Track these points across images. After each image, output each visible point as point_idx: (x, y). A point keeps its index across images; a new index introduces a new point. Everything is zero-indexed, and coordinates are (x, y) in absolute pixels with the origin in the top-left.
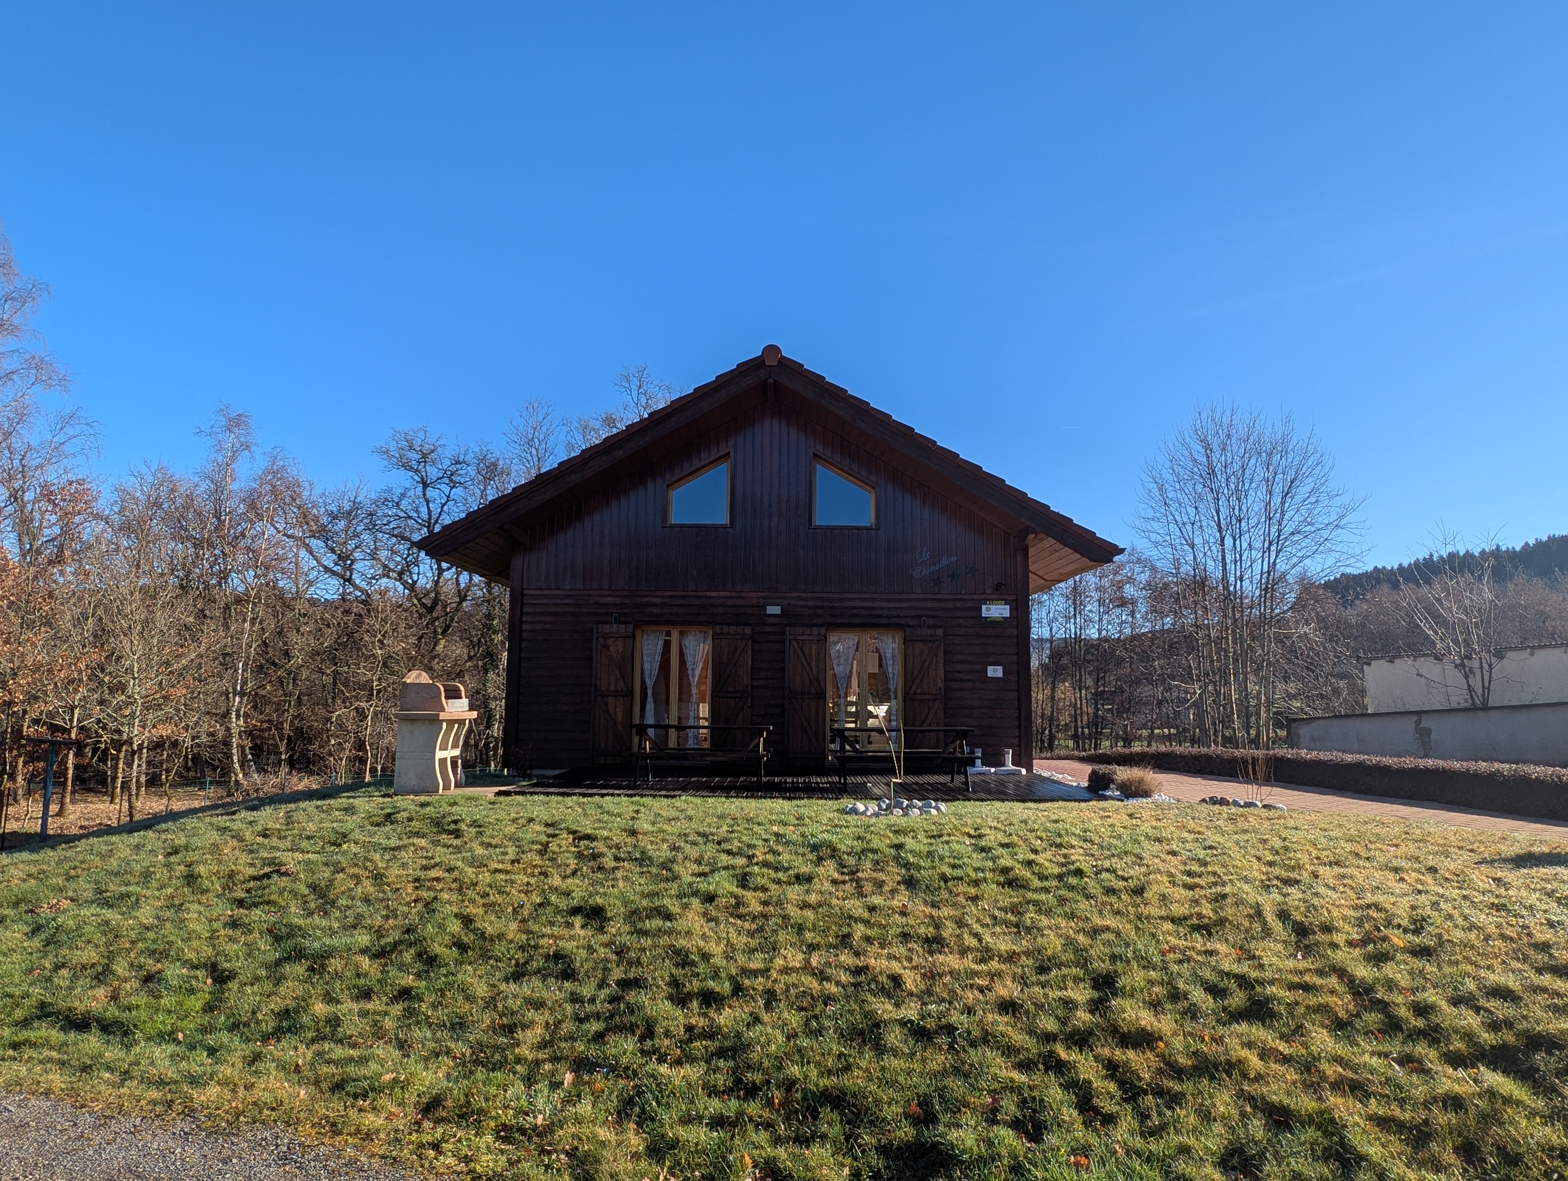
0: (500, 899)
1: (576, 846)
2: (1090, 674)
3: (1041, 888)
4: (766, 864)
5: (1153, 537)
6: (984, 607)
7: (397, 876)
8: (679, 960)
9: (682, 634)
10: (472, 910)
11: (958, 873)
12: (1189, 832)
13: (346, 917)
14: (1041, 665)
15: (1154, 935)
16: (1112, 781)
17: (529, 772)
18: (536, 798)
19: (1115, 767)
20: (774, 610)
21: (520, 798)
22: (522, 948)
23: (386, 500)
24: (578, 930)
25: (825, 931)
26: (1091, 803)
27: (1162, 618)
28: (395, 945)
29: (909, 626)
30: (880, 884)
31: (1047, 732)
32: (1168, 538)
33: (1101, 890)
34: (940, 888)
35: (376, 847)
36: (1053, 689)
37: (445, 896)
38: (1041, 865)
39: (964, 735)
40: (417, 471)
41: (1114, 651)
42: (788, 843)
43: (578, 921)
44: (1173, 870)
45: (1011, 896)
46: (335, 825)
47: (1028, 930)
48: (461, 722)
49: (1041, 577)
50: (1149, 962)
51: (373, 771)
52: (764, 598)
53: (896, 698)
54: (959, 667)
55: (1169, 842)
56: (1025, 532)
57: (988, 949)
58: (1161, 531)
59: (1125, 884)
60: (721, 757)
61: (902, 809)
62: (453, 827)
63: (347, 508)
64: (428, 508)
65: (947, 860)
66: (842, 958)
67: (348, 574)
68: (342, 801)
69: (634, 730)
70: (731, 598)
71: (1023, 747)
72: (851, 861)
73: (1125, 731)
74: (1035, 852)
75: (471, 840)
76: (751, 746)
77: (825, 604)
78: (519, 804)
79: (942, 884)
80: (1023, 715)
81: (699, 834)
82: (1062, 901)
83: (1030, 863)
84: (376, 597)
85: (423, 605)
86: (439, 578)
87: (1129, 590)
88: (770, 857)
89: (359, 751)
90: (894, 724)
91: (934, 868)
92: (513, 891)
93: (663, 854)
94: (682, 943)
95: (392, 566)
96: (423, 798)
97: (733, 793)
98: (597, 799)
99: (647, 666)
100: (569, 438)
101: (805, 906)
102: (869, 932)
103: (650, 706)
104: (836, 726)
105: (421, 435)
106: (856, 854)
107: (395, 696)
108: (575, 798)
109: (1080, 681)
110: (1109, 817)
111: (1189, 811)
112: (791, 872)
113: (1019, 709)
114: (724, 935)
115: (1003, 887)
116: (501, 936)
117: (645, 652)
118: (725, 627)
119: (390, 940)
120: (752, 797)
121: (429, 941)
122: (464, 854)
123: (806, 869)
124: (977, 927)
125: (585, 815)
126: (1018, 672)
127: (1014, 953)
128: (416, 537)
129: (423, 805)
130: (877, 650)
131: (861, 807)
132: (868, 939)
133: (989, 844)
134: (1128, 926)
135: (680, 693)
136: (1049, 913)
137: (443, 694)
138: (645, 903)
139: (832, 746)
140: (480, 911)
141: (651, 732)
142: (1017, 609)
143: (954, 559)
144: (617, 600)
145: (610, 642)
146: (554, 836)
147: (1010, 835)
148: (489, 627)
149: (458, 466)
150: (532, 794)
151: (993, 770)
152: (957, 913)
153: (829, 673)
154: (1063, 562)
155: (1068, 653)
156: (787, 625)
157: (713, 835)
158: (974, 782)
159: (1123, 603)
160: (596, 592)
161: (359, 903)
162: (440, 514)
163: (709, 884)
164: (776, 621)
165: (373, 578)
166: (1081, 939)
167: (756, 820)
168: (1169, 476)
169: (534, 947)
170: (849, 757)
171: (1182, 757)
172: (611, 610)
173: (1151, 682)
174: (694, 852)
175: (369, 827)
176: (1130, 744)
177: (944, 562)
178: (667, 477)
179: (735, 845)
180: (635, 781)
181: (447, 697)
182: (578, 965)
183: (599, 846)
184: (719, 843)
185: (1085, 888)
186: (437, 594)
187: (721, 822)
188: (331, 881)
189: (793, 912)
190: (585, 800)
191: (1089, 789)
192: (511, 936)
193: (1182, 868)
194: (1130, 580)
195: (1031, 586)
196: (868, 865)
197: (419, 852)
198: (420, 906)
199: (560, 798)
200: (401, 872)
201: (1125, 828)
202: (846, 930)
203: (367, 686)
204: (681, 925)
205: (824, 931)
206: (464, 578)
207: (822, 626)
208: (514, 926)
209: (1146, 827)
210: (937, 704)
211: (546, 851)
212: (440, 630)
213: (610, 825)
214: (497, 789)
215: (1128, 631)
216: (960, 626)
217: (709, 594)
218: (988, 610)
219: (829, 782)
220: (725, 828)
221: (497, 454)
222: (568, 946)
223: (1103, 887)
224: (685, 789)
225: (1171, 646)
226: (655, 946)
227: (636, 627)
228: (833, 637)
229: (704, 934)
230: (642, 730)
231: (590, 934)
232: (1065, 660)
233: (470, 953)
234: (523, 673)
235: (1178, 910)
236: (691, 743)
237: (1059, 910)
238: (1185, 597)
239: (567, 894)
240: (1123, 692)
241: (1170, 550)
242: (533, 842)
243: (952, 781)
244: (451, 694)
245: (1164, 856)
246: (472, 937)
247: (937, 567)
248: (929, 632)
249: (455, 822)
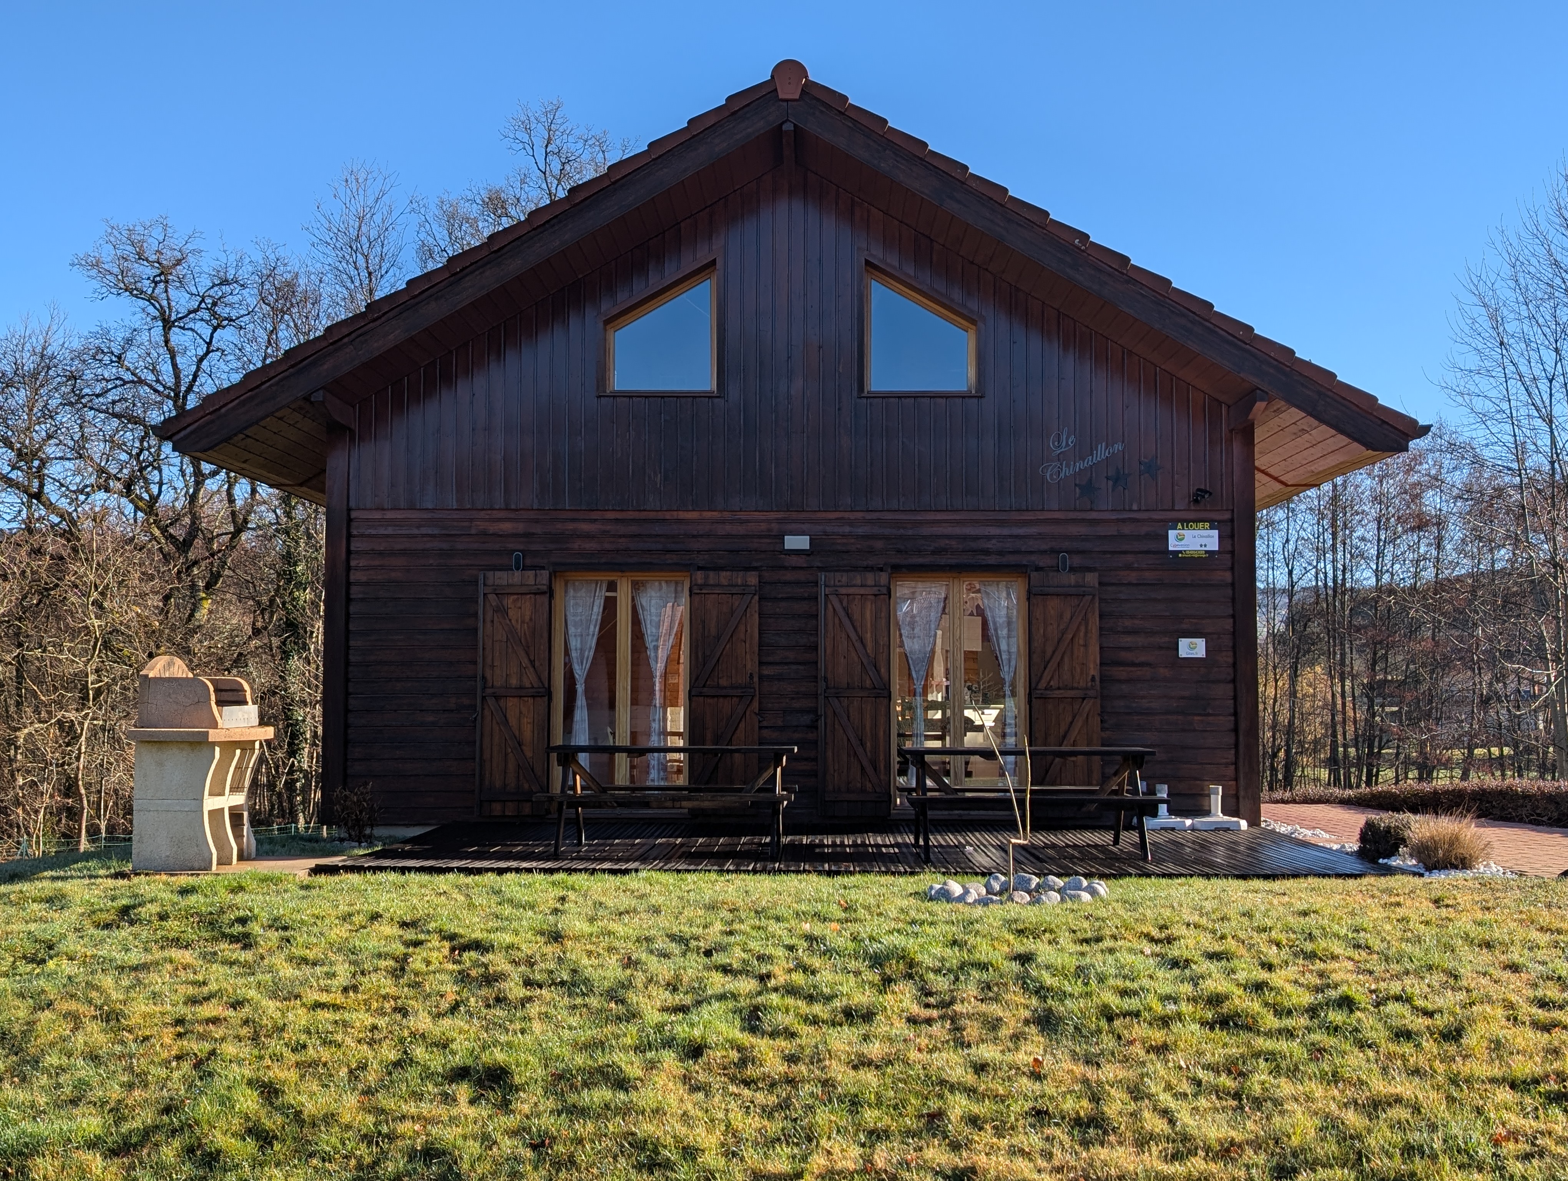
0: (325, 1054)
1: (455, 962)
2: (1360, 651)
3: (1280, 1031)
4: (791, 990)
5: (1480, 404)
6: (1172, 534)
7: (145, 1016)
8: (642, 1158)
9: (637, 586)
10: (278, 1073)
11: (1132, 1003)
12: (1541, 929)
13: (59, 1086)
14: (1272, 635)
15: (1479, 1111)
16: (1403, 841)
17: (368, 831)
18: (381, 876)
19: (1408, 817)
20: (797, 542)
21: (354, 878)
22: (367, 1139)
23: (99, 350)
24: (464, 1108)
25: (898, 1107)
26: (1365, 881)
27: (1491, 550)
28: (147, 1133)
29: (1038, 569)
30: (993, 1025)
31: (1282, 754)
32: (1505, 406)
33: (1384, 1033)
34: (1099, 1031)
35: (105, 964)
36: (1294, 677)
37: (230, 1049)
38: (1278, 991)
39: (1137, 760)
40: (151, 299)
41: (1405, 610)
42: (828, 953)
43: (463, 1091)
44: (1514, 998)
45: (1225, 1045)
46: (32, 927)
47: (1257, 1102)
48: (246, 746)
49: (1276, 479)
50: (1471, 1157)
51: (94, 831)
52: (779, 521)
53: (1014, 694)
54: (1127, 640)
55: (1505, 947)
56: (1250, 397)
57: (1186, 1138)
58: (1493, 394)
59: (1428, 1022)
60: (706, 802)
61: (1029, 892)
62: (238, 929)
63: (29, 365)
64: (175, 365)
65: (1111, 982)
66: (930, 1153)
67: (36, 483)
68: (43, 886)
69: (554, 756)
70: (723, 522)
71: (1242, 781)
72: (941, 983)
73: (1422, 753)
74: (1269, 967)
75: (271, 952)
76: (761, 782)
77: (887, 531)
78: (353, 889)
79: (1103, 1023)
80: (1243, 726)
81: (672, 937)
82: (1317, 1052)
83: (1259, 987)
84: (88, 524)
85: (171, 538)
86: (197, 491)
87: (1432, 501)
88: (798, 978)
89: (67, 796)
90: (1011, 741)
91: (1089, 995)
92: (349, 1041)
93: (609, 974)
94: (646, 1128)
95: (113, 469)
96: (184, 880)
97: (729, 865)
98: (490, 877)
99: (574, 643)
100: (422, 236)
101: (861, 1063)
102: (976, 1109)
103: (581, 715)
104: (908, 745)
105: (158, 233)
106: (950, 971)
107: (126, 698)
108: (451, 876)
109: (1342, 663)
110: (1398, 904)
111: (1540, 893)
112: (837, 1004)
113: (1235, 714)
114: (721, 1115)
115: (1212, 1028)
116: (330, 1118)
117: (570, 619)
118: (711, 574)
119: (137, 1124)
120: (764, 871)
121: (206, 1127)
122: (260, 977)
123: (862, 998)
124: (1166, 1099)
125: (471, 906)
126: (1234, 648)
127: (1232, 1143)
128: (155, 417)
129: (185, 892)
130: (980, 612)
131: (955, 887)
132: (974, 1121)
133: (1186, 954)
134: (1433, 1095)
135: (635, 690)
136: (1293, 1072)
137: (213, 697)
138: (580, 1060)
139: (902, 780)
140: (292, 1075)
141: (583, 758)
142: (1232, 536)
143: (1118, 447)
144: (521, 528)
145: (509, 601)
146: (417, 944)
147: (1223, 937)
148: (288, 576)
149: (226, 289)
150: (375, 870)
151: (1188, 822)
152: (1131, 1074)
153: (895, 653)
154: (1317, 452)
155: (1320, 614)
156: (820, 569)
157: (697, 939)
158: (1154, 844)
159: (1421, 524)
160: (482, 514)
161: (80, 1062)
162: (195, 376)
163: (692, 1025)
164: (801, 561)
165: (82, 492)
166: (1353, 1119)
167: (771, 912)
168: (1509, 294)
169: (387, 1136)
170: (932, 800)
171: (1526, 796)
172: (511, 546)
173: (1470, 666)
174: (664, 970)
175: (92, 931)
176: (1430, 774)
177: (1101, 453)
178: (604, 307)
179: (735, 957)
180: (557, 847)
181: (220, 703)
182: (466, 1166)
183: (498, 962)
184: (708, 953)
185: (1356, 1030)
186: (195, 518)
187: (711, 916)
188: (31, 1024)
189: (839, 1071)
190: (470, 880)
191: (1361, 854)
192: (346, 1118)
193: (1531, 993)
194: (1436, 482)
195: (1259, 495)
196: (971, 990)
197: (181, 973)
198: (186, 1066)
199: (425, 878)
200: (151, 1008)
201: (1427, 923)
202: (934, 1105)
203: (78, 683)
204: (644, 1097)
205: (896, 1107)
206: (242, 489)
207: (881, 570)
208: (351, 1100)
209: (1464, 923)
210: (1088, 705)
211: (403, 969)
212: (201, 584)
213: (515, 924)
214: (312, 863)
215: (1429, 574)
216: (1129, 567)
217: (683, 515)
218: (1180, 538)
219: (897, 845)
220: (718, 926)
221: (294, 265)
222: (449, 1135)
223: (1390, 1028)
224: (644, 859)
225: (1506, 602)
226: (600, 1136)
227: (553, 575)
228: (902, 589)
229: (685, 1114)
230: (568, 756)
231: (485, 1114)
232: (1315, 627)
233: (277, 1146)
234: (352, 658)
235: (1522, 1068)
236: (654, 778)
237: (1312, 1068)
238: (1534, 513)
239: (444, 1045)
240: (1418, 682)
241: (1508, 428)
242: (379, 956)
243: (1116, 842)
244: (226, 696)
245: (1497, 973)
246: (279, 1119)
247: (1086, 464)
248: (1073, 579)
249: (243, 921)
